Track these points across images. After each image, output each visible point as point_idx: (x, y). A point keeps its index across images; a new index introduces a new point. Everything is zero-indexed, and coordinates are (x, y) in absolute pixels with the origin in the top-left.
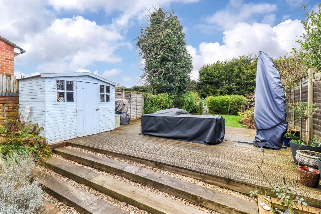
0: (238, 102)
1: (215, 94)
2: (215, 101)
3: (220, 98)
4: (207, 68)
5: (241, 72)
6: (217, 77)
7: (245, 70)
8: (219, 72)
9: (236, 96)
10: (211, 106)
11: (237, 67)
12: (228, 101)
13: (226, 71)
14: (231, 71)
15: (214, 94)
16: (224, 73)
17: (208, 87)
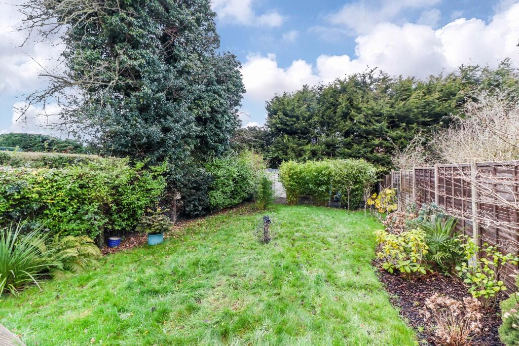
0: (354, 177)
1: (301, 155)
2: (301, 173)
3: (311, 167)
4: (282, 100)
5: (353, 108)
6: (304, 118)
7: (362, 102)
8: (308, 107)
9: (349, 161)
10: (292, 185)
11: (345, 96)
12: (330, 173)
13: (322, 106)
14: (334, 105)
15: (299, 155)
16: (319, 111)
17: (285, 140)
